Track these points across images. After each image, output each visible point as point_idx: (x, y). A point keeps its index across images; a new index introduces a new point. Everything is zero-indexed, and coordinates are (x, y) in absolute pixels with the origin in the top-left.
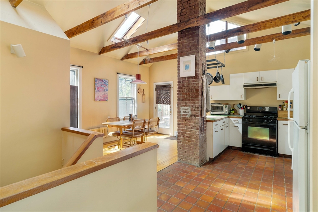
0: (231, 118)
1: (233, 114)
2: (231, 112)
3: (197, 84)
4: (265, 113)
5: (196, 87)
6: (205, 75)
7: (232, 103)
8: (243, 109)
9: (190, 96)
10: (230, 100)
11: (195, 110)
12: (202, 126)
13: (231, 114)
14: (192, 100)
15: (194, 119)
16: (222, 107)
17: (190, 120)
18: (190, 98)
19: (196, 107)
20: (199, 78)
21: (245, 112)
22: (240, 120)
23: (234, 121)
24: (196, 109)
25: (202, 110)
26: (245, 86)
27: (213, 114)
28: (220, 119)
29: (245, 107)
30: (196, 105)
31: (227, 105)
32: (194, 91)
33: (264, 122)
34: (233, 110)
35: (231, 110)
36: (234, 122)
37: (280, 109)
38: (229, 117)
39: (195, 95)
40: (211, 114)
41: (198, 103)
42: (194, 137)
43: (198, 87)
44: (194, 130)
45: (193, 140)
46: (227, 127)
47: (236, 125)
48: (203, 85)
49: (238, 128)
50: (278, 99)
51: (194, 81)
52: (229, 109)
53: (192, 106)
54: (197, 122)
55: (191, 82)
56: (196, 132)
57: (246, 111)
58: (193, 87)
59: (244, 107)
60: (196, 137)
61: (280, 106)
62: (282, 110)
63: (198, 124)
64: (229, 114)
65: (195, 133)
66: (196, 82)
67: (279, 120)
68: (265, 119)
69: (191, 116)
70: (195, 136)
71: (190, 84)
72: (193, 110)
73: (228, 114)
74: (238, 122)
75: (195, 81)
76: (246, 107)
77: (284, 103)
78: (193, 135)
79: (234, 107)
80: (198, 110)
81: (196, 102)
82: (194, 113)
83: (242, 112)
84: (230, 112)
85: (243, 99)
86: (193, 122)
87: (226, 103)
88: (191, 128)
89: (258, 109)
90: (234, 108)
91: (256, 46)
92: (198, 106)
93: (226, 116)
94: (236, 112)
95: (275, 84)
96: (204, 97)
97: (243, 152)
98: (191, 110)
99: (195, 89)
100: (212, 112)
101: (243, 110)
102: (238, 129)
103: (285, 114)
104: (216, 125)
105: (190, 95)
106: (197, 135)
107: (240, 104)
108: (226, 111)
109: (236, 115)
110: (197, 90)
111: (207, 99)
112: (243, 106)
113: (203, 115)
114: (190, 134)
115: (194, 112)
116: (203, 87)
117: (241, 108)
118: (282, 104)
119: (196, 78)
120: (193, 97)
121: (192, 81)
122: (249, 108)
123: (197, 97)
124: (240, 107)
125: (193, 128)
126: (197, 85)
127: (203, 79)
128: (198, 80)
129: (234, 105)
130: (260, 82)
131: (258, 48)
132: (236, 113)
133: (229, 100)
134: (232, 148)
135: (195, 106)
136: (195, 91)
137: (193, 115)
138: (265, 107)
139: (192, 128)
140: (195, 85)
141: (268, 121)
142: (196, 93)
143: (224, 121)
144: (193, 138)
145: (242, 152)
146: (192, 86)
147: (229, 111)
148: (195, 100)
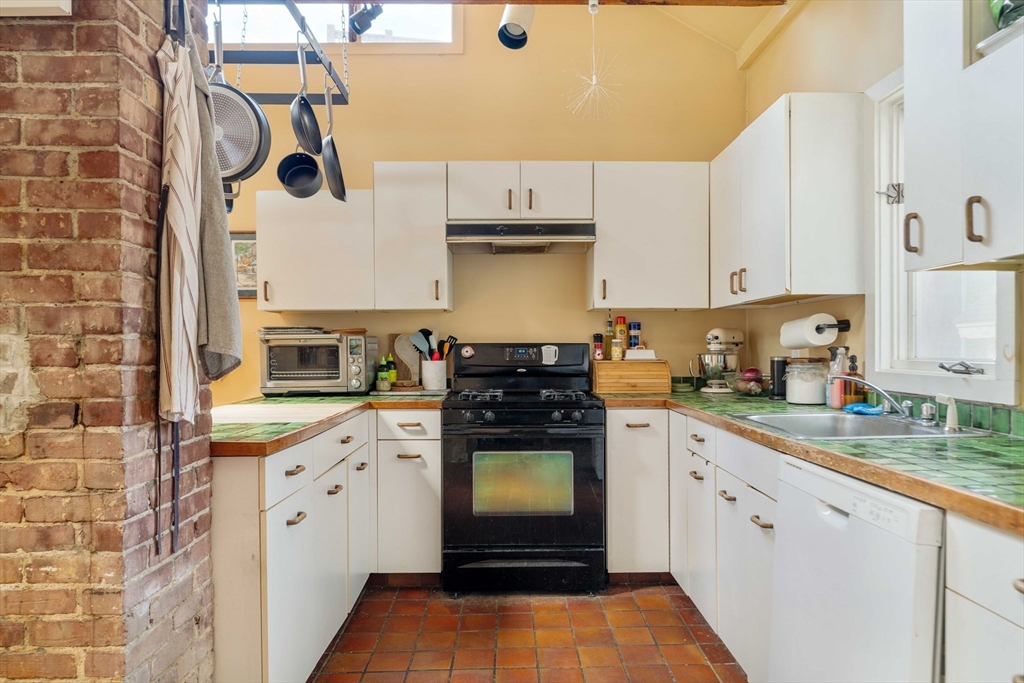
0: (382, 413)
1: (394, 386)
2: (382, 374)
3: (94, 100)
4: (539, 373)
5: (85, 134)
6: (183, 51)
7: (384, 329)
8: (441, 358)
9: (16, 216)
10: (377, 308)
11: (75, 361)
12: (155, 504)
13: (384, 385)
14: (41, 256)
15: (71, 446)
16: (334, 351)
17: (26, 460)
18: (23, 241)
19: (85, 332)
20: (113, 46)
21: (448, 374)
22: (432, 420)
23: (402, 426)
24: (90, 348)
25: (156, 360)
26: (453, 230)
27: (280, 395)
28: (320, 423)
29: (451, 347)
30: (83, 309)
31: (361, 337)
32: (65, 172)
33: (552, 422)
34: (389, 366)
35: (379, 368)
36: (401, 434)
37: (598, 355)
38: (370, 406)
39: (74, 215)
40: (268, 396)
41: (108, 288)
42: (76, 624)
43: (106, 133)
44: (66, 560)
45: (59, 657)
46: (361, 467)
47: (413, 448)
48: (170, 131)
49: (424, 465)
50: (598, 303)
51: (62, 71)
52: (371, 363)
53: (50, 322)
54: (103, 477)
55: (28, 78)
56: (87, 572)
57: (452, 371)
58: (57, 130)
59: (447, 347)
60: (97, 618)
61: (598, 338)
62: (607, 356)
63: (111, 491)
64: (373, 387)
65: (80, 587)
66: (81, 78)
67: (611, 406)
68: (552, 404)
69: (41, 415)
70: (79, 614)
71: (19, 97)
72: (58, 357)
73: (363, 389)
74: (424, 432)
75: (77, 68)
76: (456, 347)
77: (610, 324)
78: (64, 601)
79: (392, 349)
80: (105, 359)
81: (89, 281)
82: (73, 391)
83: (435, 374)
84: (376, 378)
85: (444, 303)
86: (55, 476)
87: (355, 323)
88: (33, 536)
89: (512, 355)
90: (394, 354)
91: (507, 14)
92: (112, 322)
93: (357, 403)
94: (408, 380)
95: (588, 229)
96: (172, 239)
97: (451, 595)
98: (36, 363)
99: (75, 152)
100: (270, 384)
101: (442, 364)
102: (424, 471)
103: (621, 377)
104: (289, 473)
105: (24, 206)
106: (98, 604)
107: (426, 333)
108: (354, 369)
109: (409, 395)
110: (100, 164)
111: (209, 258)
112: (441, 344)
113: (164, 407)
114: (25, 598)
115: (66, 383)
116: (168, 146)
117: (431, 352)
118: (603, 330)
119: (89, 40)
120: (53, 225)
121: (38, 69)
122: (467, 352)
123: (100, 225)
124: (424, 348)
125: (60, 536)
126: (101, 113)
127: (168, 79)
128: (104, 66)
129: (393, 338)
130: (522, 214)
131: (515, 32)
132: (405, 382)
133: (369, 307)
134: (392, 582)
135: (74, 322)
136: (74, 168)
137: (60, 410)
138: (539, 346)
139: (45, 540)
140: (74, 114)
141: (567, 417)
142: (88, 190)
143: (344, 436)
144: (57, 634)
145: (443, 601)
146: (45, 124)
147: (371, 374)
148: (78, 258)
